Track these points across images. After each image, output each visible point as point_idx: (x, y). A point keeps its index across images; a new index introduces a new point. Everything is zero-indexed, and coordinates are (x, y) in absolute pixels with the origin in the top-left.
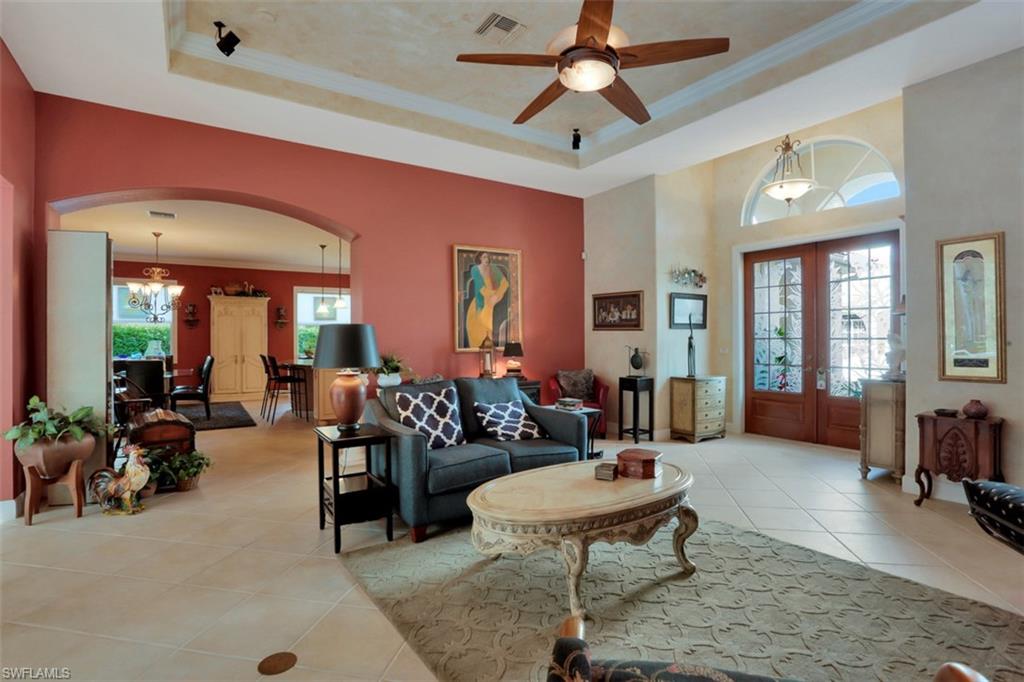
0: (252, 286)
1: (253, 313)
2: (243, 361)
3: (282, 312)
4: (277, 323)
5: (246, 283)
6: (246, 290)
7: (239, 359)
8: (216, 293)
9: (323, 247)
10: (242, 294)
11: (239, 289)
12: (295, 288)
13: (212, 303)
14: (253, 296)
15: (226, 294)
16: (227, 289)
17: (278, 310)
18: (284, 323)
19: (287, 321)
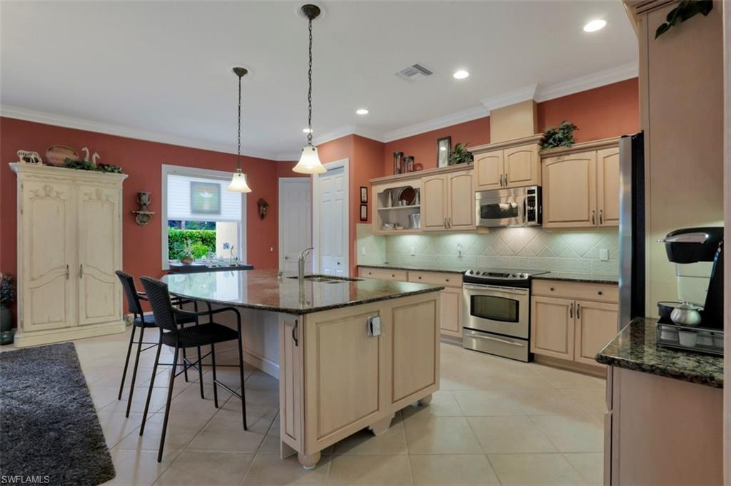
0: (96, 155)
1: (99, 198)
2: (80, 274)
3: (145, 199)
4: (137, 214)
5: (85, 149)
6: (86, 160)
7: (72, 272)
8: (27, 160)
9: (240, 72)
10: (80, 165)
11: (74, 158)
12: (164, 167)
13: (20, 176)
14: (97, 169)
15: (47, 163)
16: (49, 155)
17: (139, 196)
18: (147, 215)
19: (152, 213)
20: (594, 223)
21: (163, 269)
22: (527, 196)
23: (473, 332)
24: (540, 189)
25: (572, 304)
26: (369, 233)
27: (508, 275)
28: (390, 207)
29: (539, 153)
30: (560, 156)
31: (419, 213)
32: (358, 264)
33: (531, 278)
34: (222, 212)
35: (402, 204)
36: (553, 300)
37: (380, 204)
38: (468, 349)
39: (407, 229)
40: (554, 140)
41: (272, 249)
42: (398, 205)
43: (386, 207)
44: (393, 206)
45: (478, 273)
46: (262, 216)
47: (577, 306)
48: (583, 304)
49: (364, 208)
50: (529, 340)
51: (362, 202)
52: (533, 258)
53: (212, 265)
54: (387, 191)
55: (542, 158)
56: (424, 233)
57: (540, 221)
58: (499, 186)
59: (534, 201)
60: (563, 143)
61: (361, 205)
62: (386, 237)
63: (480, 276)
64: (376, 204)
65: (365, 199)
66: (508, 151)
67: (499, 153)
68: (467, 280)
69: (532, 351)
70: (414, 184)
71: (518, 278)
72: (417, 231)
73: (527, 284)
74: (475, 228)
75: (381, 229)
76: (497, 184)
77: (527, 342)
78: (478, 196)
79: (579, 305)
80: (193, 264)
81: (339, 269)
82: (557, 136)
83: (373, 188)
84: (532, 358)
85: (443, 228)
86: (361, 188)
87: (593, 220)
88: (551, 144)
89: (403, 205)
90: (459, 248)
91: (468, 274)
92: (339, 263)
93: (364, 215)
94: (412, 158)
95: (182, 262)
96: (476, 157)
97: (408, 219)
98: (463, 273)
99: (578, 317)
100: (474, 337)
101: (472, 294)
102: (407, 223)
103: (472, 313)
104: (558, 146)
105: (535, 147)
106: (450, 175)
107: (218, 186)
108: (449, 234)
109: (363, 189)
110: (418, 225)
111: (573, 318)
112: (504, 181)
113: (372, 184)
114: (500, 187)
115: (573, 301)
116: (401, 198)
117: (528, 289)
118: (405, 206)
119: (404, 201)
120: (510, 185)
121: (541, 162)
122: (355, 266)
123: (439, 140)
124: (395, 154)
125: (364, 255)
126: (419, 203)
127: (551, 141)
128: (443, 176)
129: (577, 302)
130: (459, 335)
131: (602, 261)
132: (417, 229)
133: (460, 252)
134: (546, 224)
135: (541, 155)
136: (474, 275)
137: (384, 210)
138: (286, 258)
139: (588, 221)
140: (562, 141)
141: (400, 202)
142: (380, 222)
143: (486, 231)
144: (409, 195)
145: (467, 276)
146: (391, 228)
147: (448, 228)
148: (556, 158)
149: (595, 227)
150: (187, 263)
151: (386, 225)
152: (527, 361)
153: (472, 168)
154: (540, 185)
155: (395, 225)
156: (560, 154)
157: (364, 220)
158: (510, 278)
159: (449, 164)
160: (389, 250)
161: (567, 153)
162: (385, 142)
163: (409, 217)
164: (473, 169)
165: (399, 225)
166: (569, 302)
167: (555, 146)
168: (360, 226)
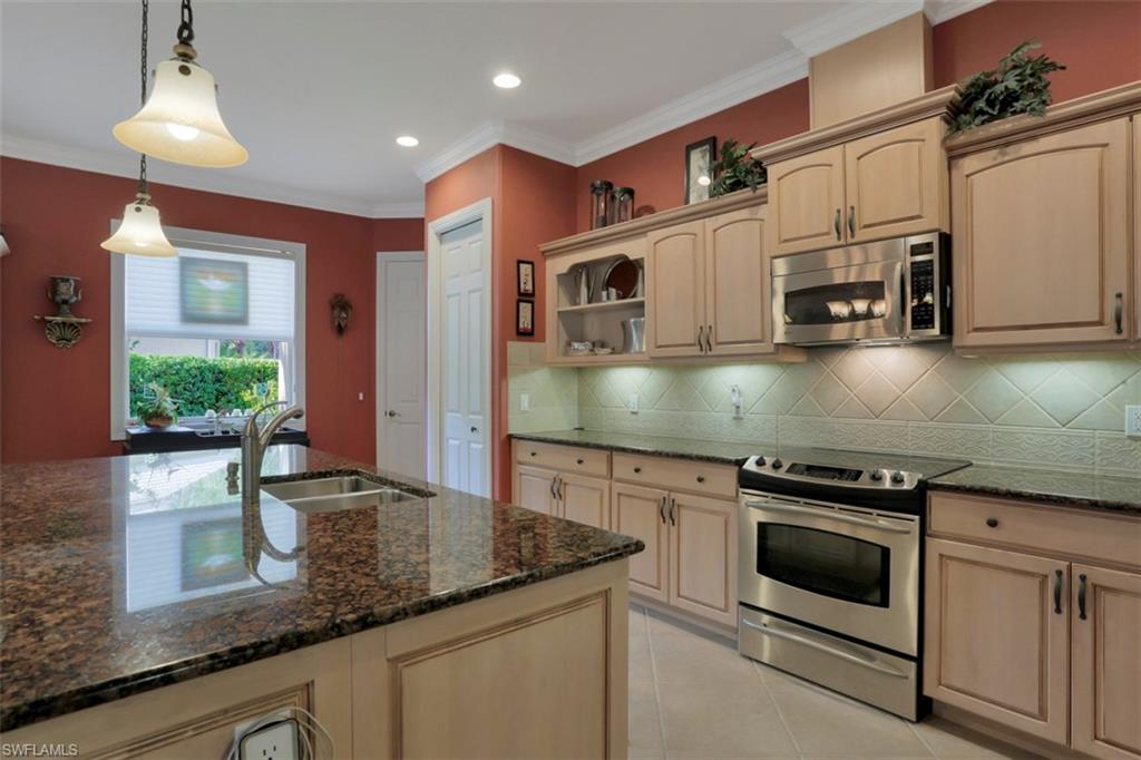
3: (65, 290)
4: (45, 322)
17: (53, 284)
18: (72, 325)
19: (83, 320)
20: (1119, 331)
21: (113, 438)
22: (909, 259)
23: (766, 618)
24: (946, 241)
25: (1059, 573)
26: (537, 362)
27: (857, 475)
28: (584, 305)
29: (944, 140)
30: (1008, 144)
31: (643, 316)
32: (510, 432)
33: (923, 487)
34: (251, 321)
35: (608, 298)
36: (995, 556)
37: (564, 299)
38: (750, 659)
39: (620, 353)
40: (991, 103)
41: (361, 397)
42: (600, 300)
43: (576, 304)
44: (589, 302)
45: (777, 466)
46: (340, 330)
47: (1076, 582)
48: (1098, 575)
49: (525, 308)
50: (919, 660)
51: (520, 294)
52: (923, 424)
53: (220, 429)
54: (577, 269)
55: (953, 155)
56: (654, 362)
57: (947, 328)
58: (832, 240)
59: (931, 273)
60: (1018, 105)
61: (519, 301)
62: (580, 370)
63: (781, 474)
64: (554, 300)
65: (529, 287)
66: (855, 148)
67: (832, 154)
68: (748, 481)
69: (927, 692)
70: (631, 249)
71: (887, 485)
72: (639, 357)
73: (914, 502)
74: (772, 349)
75: (566, 353)
76: (827, 234)
77: (913, 665)
78: (781, 267)
79: (1083, 578)
80: (174, 428)
81: (474, 442)
82: (999, 88)
83: (549, 263)
84: (926, 711)
85: (695, 351)
86: (519, 262)
87: (1118, 321)
88: (981, 112)
89: (610, 299)
90: (734, 400)
91: (750, 466)
92: (473, 429)
93: (525, 323)
94: (630, 192)
95: (147, 425)
96: (773, 171)
97: (620, 328)
98: (740, 463)
99: (1083, 616)
100: (767, 633)
101: (763, 520)
102: (618, 341)
103: (764, 568)
104: (1001, 115)
105: (932, 129)
106: (711, 223)
107: (244, 267)
108: (712, 366)
109: (523, 266)
110: (641, 344)
111: (1064, 616)
112: (846, 227)
113: (546, 255)
114: (835, 242)
115: (1063, 565)
116: (608, 284)
117: (917, 518)
118: (614, 302)
119: (613, 291)
120: (861, 235)
121: (950, 169)
122: (504, 436)
123: (689, 148)
124: (593, 186)
125: (525, 412)
126: (643, 295)
127: (981, 104)
128: (696, 226)
129: (1078, 570)
130: (730, 618)
131: (1130, 437)
132: (640, 352)
133: (738, 407)
134: (963, 337)
135: (949, 150)
136: (767, 471)
137: (573, 312)
138: (391, 414)
139: (1100, 323)
140: (1017, 99)
141: (604, 293)
142: (564, 337)
143: (800, 358)
144: (625, 275)
145: (746, 471)
146: (586, 352)
147: (706, 351)
148: (994, 152)
149: (1124, 341)
150: (159, 427)
151: (576, 345)
152: (913, 718)
153: (763, 200)
154: (946, 230)
155: (594, 344)
156: (1005, 141)
157: (526, 335)
158: (864, 483)
159: (711, 196)
160: (586, 401)
161: (1030, 134)
162: (577, 164)
163: (624, 325)
164: (766, 202)
165: (603, 345)
166: (1048, 566)
167: (993, 118)
168: (516, 348)
